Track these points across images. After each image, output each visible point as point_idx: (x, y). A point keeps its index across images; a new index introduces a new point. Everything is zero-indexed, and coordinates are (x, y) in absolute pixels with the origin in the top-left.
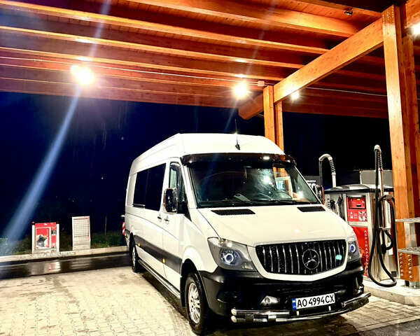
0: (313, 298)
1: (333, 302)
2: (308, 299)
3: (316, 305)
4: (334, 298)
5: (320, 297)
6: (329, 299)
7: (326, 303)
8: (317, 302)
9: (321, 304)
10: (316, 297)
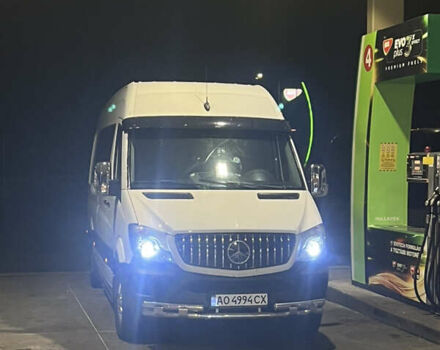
0: (237, 296)
1: (263, 303)
2: (231, 296)
3: (241, 304)
4: (266, 299)
5: (248, 296)
6: (259, 300)
7: (254, 304)
8: (243, 301)
9: (248, 304)
10: (242, 296)
